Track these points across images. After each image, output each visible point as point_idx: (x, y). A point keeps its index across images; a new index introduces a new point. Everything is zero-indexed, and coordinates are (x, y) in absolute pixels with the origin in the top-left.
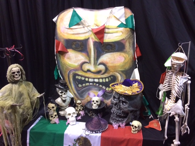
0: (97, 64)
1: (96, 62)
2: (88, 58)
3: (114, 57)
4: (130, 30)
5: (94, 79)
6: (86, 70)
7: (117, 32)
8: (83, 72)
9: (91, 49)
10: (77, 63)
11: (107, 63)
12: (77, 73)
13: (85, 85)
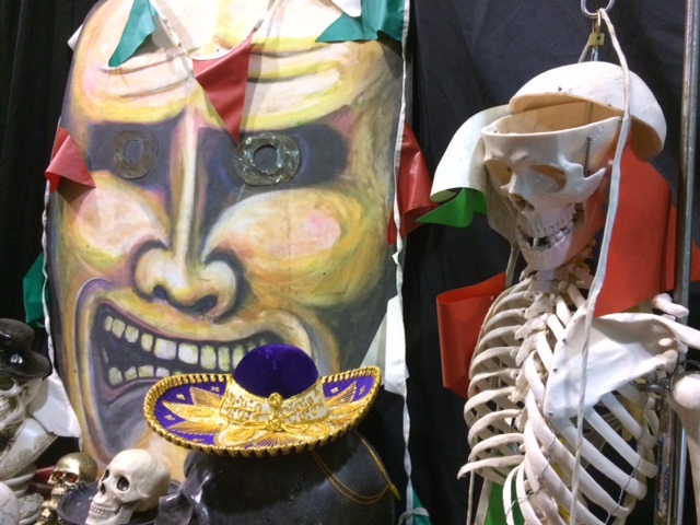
0: (199, 255)
1: (198, 242)
2: (165, 219)
3: (287, 219)
4: (385, 54)
5: (179, 341)
6: (148, 285)
7: (312, 71)
9: (182, 173)
10: (120, 246)
11: (249, 253)
12: (114, 300)
13: (136, 376)
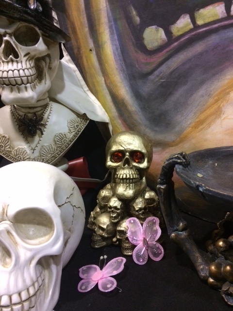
13: (191, 26)
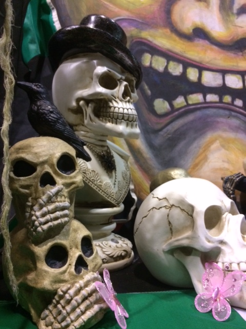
8: (177, 38)
13: (185, 104)
